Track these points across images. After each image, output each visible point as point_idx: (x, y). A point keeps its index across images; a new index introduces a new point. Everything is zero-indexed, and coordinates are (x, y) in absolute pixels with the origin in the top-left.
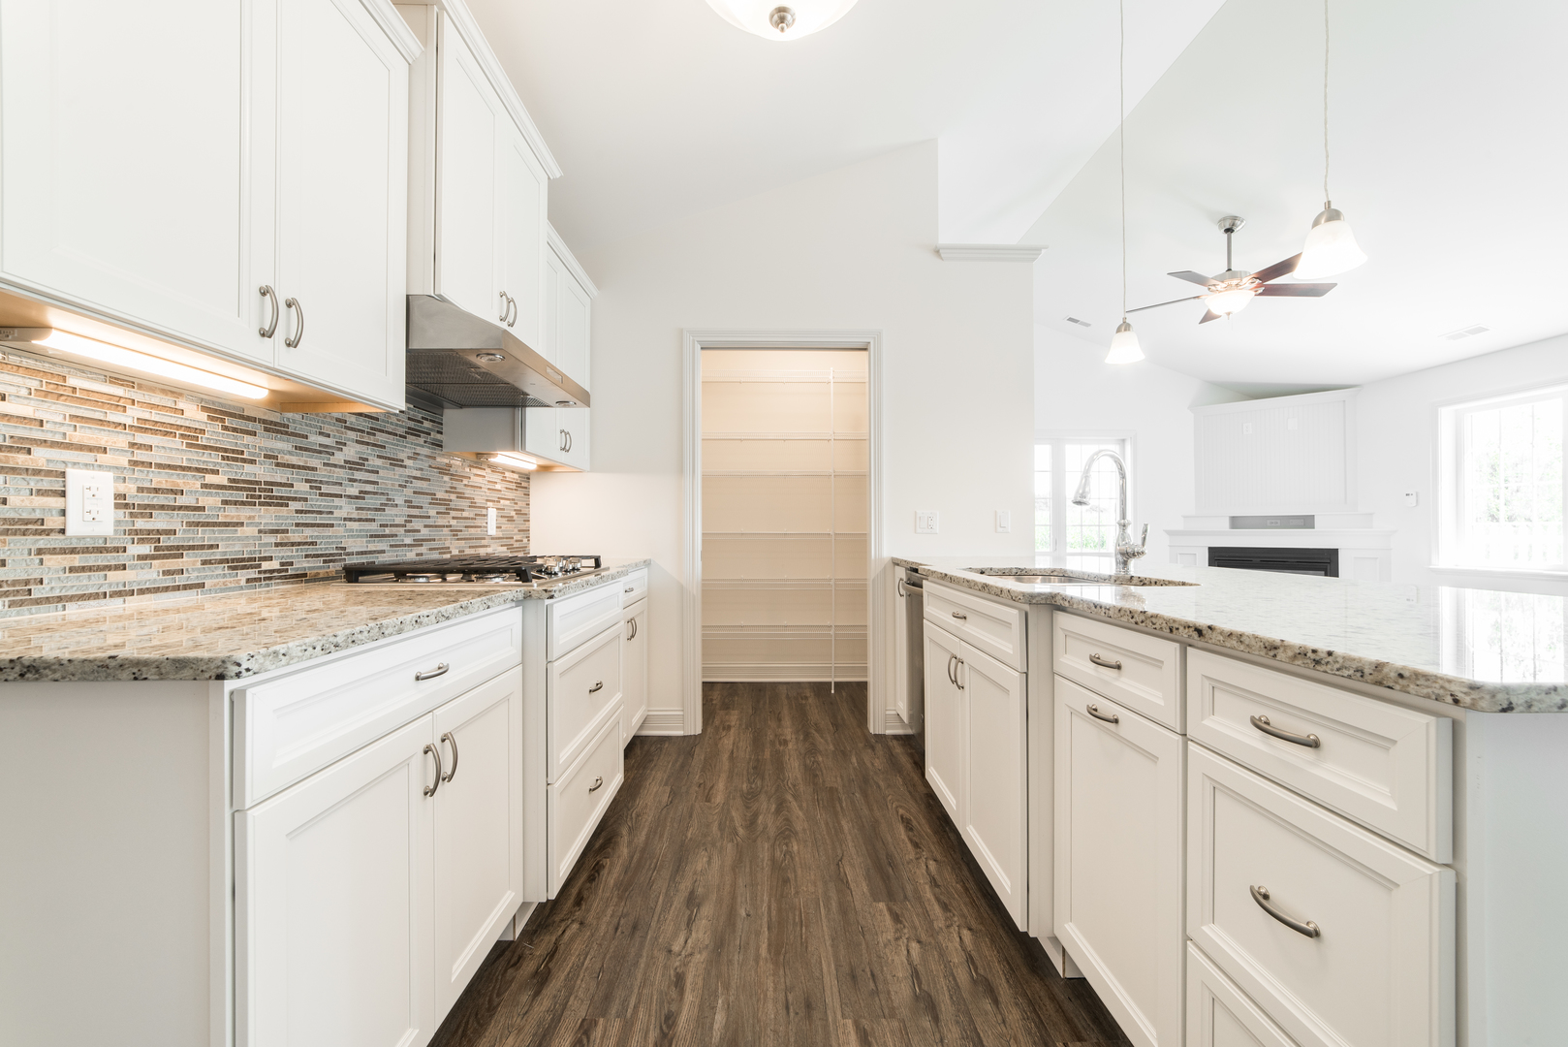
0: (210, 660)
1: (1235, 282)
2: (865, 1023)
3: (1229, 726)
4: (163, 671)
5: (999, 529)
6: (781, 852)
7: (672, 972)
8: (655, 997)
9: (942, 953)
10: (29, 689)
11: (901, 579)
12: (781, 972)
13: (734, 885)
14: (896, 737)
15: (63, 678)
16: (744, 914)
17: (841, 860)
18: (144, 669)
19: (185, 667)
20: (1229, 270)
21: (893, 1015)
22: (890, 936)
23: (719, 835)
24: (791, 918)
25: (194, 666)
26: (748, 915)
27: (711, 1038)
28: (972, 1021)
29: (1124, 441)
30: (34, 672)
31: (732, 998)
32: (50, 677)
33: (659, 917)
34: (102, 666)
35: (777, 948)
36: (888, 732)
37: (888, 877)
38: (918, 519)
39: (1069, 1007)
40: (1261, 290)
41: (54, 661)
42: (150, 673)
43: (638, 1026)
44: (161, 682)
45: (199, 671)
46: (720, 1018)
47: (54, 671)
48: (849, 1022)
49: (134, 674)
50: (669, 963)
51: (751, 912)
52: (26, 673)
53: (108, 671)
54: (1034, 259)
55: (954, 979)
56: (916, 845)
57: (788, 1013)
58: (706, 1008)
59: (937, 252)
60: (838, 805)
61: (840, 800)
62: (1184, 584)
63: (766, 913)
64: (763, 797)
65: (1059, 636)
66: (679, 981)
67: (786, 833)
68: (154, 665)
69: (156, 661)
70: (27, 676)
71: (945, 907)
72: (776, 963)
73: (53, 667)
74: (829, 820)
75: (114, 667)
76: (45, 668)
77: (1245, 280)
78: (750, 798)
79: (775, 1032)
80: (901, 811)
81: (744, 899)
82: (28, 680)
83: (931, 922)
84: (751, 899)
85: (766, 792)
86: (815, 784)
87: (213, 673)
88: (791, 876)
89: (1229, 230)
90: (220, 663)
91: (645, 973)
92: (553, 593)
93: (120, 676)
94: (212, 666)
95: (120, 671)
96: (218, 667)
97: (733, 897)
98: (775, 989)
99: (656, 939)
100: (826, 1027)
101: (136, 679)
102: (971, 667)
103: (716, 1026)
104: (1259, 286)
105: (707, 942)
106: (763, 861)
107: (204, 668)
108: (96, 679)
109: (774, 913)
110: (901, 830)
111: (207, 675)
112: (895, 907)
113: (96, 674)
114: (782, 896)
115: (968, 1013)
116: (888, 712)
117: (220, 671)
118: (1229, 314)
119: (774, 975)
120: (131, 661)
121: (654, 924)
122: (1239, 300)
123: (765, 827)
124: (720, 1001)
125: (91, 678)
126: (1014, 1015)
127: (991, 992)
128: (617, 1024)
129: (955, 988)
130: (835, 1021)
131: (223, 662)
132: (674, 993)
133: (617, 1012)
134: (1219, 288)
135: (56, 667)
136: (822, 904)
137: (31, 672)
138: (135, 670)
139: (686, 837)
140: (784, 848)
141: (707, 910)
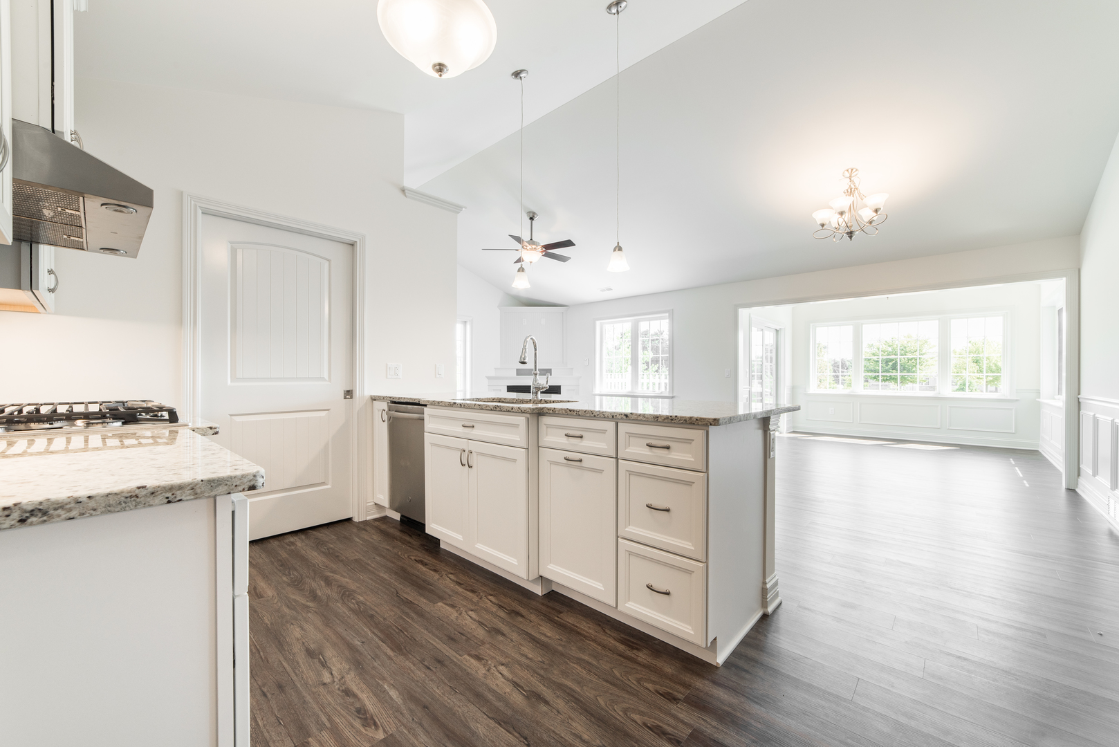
0: (243, 476)
1: (534, 247)
2: (474, 652)
3: (637, 449)
4: (198, 491)
5: (438, 376)
6: (353, 604)
7: (338, 692)
8: (339, 708)
9: (486, 610)
10: (34, 533)
11: (384, 410)
12: (410, 656)
13: (336, 633)
14: (375, 520)
15: (82, 514)
16: (359, 643)
17: (397, 593)
18: (178, 493)
19: (220, 485)
20: (531, 239)
21: (483, 643)
22: (455, 614)
23: (295, 613)
24: (392, 631)
25: (228, 483)
26: (363, 642)
27: (397, 703)
28: (518, 628)
29: (466, 322)
30: (40, 515)
31: (392, 682)
32: (64, 516)
33: (296, 673)
34: (131, 497)
35: (398, 648)
36: (369, 518)
37: (433, 590)
38: (388, 369)
39: (550, 604)
40: (544, 253)
41: (69, 500)
42: (185, 495)
43: (341, 726)
44: (195, 501)
45: (233, 487)
46: (393, 694)
47: (70, 510)
48: (466, 656)
49: (167, 498)
50: (330, 689)
51: (364, 640)
52: (28, 518)
53: (138, 500)
54: (459, 213)
55: (500, 617)
56: (435, 571)
57: (431, 670)
58: (380, 694)
59: (403, 190)
60: (369, 567)
61: (368, 564)
62: (568, 401)
63: (373, 636)
64: (307, 580)
65: (543, 428)
66: (348, 693)
67: (346, 594)
68: (189, 488)
69: (191, 484)
70: (29, 520)
71: (473, 591)
72: (403, 654)
73: (68, 506)
74: (371, 577)
75: (146, 496)
76: (55, 509)
77: (539, 247)
78: (297, 584)
79: (431, 680)
80: (413, 558)
81: (351, 637)
82: (31, 524)
83: (471, 600)
84: (357, 634)
85: (308, 577)
86: (342, 561)
87: (246, 487)
88: (373, 613)
89: (532, 219)
90: (252, 477)
91: (318, 703)
92: (217, 430)
93: (151, 503)
94: (245, 480)
95: (152, 498)
96: (250, 481)
97: (343, 639)
98: (414, 665)
99: (306, 684)
100: (456, 664)
101: (169, 502)
102: (479, 454)
103: (395, 697)
104: (544, 251)
105: (347, 667)
106: (345, 613)
107: (238, 483)
108: (124, 509)
109: (379, 634)
110: (420, 566)
111: (240, 488)
112: (448, 602)
113: (124, 505)
114: (376, 624)
115: (514, 626)
116: (368, 504)
117: (252, 483)
118: (531, 262)
119: (407, 659)
120: (164, 488)
121: (294, 678)
122: (533, 256)
123: (328, 596)
124: (386, 687)
125: (119, 509)
126: (533, 617)
127: (518, 614)
128: (325, 735)
129: (503, 620)
130: (459, 660)
131: (255, 476)
132: (351, 700)
133: (318, 729)
134: (528, 248)
135: (72, 505)
136: (405, 618)
137: (36, 516)
138: (169, 495)
139: (267, 624)
140: (354, 601)
141: (330, 653)
